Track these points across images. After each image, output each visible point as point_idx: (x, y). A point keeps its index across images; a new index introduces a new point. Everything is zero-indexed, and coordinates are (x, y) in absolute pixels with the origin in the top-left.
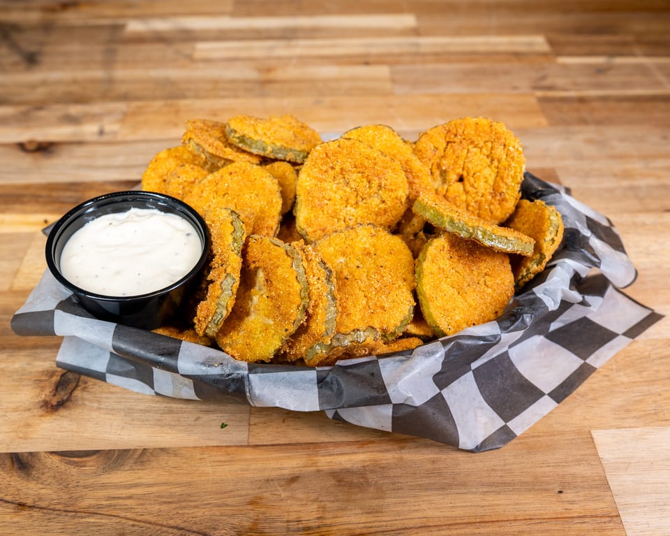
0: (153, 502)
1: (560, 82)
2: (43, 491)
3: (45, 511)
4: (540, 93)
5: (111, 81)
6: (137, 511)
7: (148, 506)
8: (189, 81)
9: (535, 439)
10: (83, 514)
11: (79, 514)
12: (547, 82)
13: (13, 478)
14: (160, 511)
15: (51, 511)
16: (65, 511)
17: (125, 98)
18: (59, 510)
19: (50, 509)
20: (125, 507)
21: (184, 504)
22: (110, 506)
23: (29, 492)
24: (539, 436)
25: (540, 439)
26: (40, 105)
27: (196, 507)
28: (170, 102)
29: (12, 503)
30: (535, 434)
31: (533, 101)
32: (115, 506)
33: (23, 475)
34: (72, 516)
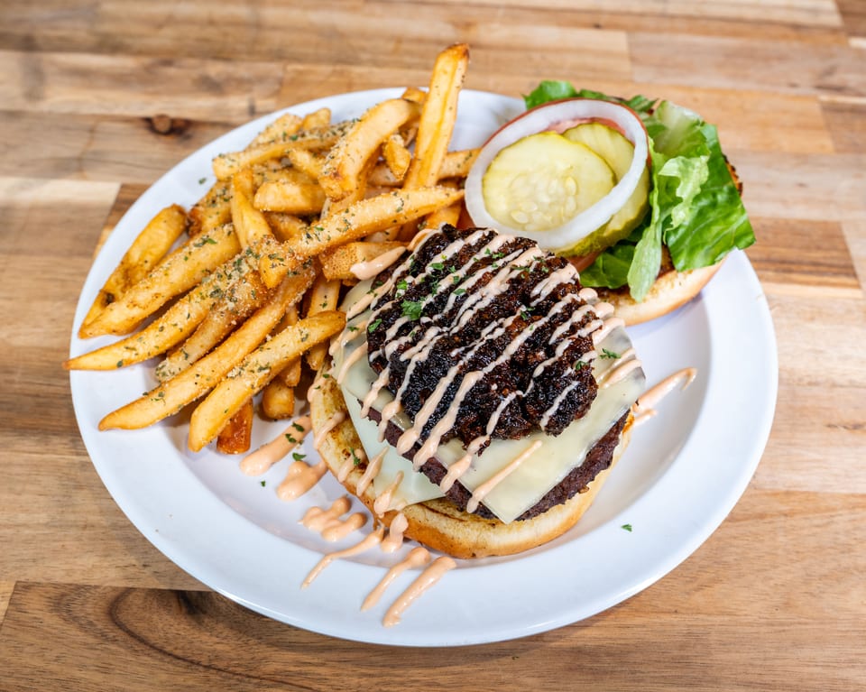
0: (350, 673)
1: (852, 79)
2: (219, 647)
3: (224, 674)
4: (825, 97)
5: (259, 25)
6: (332, 683)
7: (346, 678)
8: (363, 35)
9: (803, 627)
10: (271, 683)
11: (265, 682)
12: (835, 80)
13: (182, 626)
14: (360, 686)
15: (231, 675)
16: (249, 676)
17: (279, 55)
18: (240, 674)
19: (230, 672)
20: (318, 677)
21: (388, 678)
22: (300, 673)
23: (204, 646)
24: (806, 624)
25: (808, 627)
26: (168, 59)
27: (402, 684)
28: (338, 68)
29: (184, 660)
30: (803, 620)
31: (815, 109)
32: (306, 674)
33: (194, 623)
34: (256, 684)
